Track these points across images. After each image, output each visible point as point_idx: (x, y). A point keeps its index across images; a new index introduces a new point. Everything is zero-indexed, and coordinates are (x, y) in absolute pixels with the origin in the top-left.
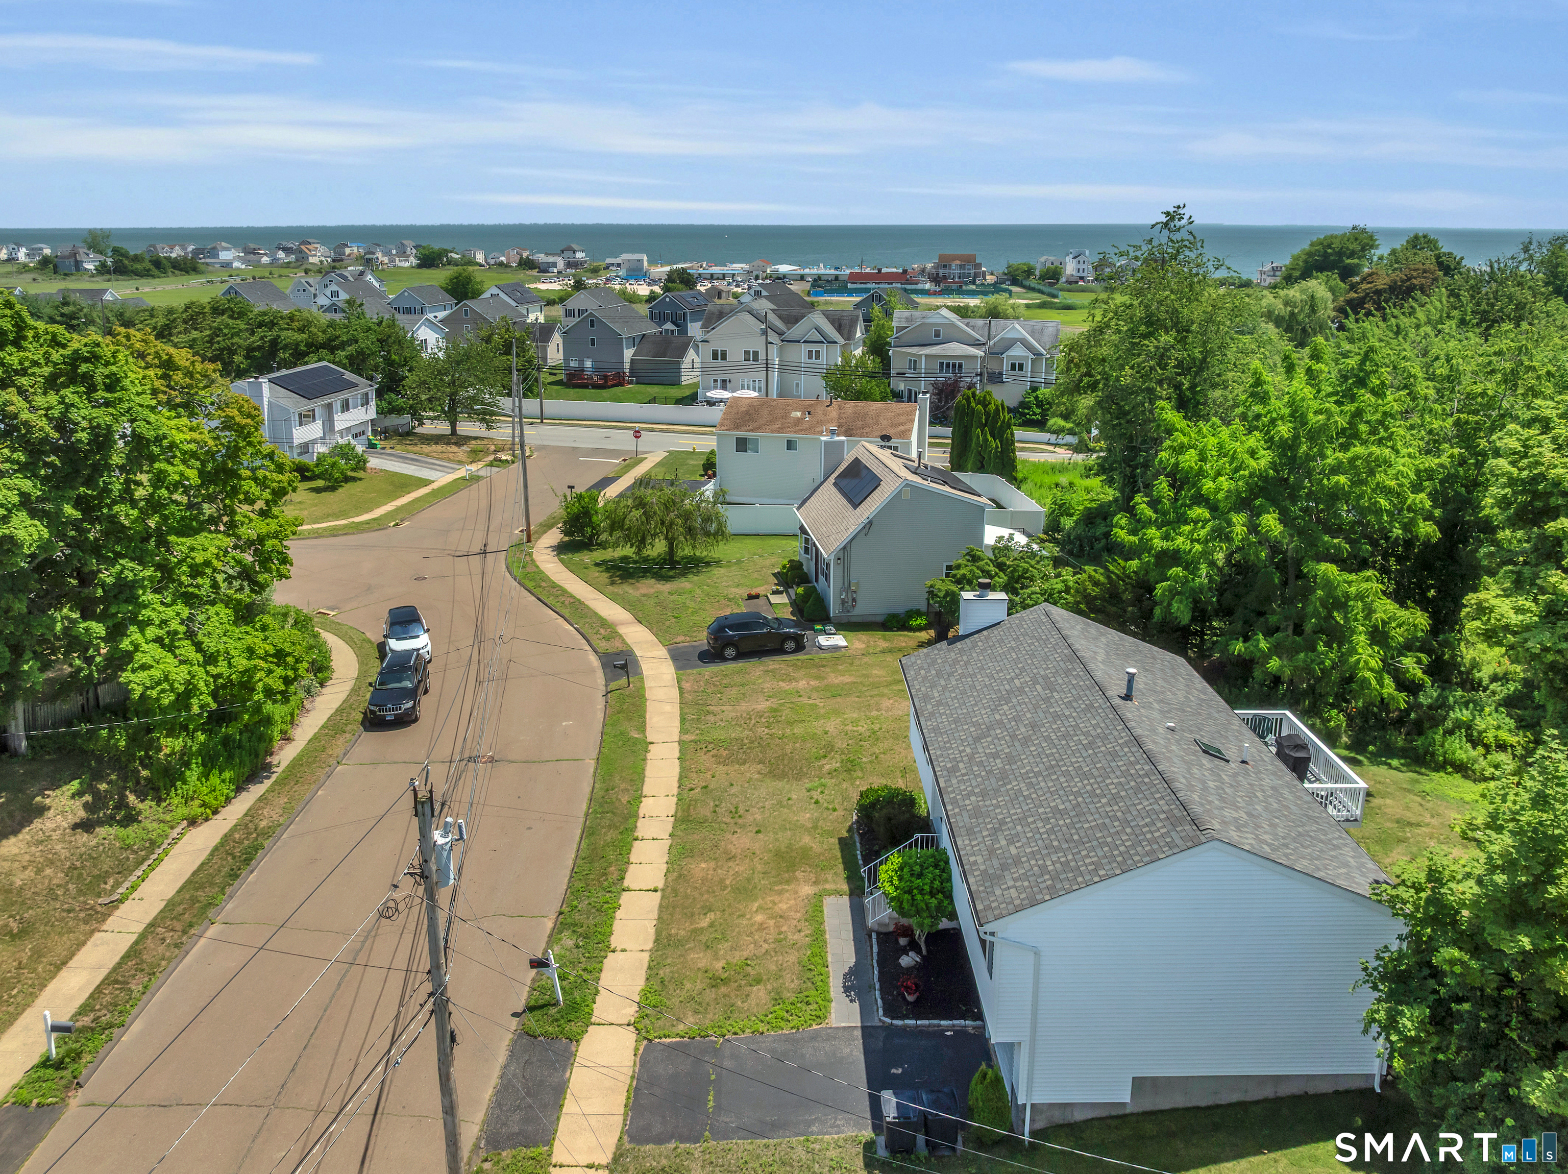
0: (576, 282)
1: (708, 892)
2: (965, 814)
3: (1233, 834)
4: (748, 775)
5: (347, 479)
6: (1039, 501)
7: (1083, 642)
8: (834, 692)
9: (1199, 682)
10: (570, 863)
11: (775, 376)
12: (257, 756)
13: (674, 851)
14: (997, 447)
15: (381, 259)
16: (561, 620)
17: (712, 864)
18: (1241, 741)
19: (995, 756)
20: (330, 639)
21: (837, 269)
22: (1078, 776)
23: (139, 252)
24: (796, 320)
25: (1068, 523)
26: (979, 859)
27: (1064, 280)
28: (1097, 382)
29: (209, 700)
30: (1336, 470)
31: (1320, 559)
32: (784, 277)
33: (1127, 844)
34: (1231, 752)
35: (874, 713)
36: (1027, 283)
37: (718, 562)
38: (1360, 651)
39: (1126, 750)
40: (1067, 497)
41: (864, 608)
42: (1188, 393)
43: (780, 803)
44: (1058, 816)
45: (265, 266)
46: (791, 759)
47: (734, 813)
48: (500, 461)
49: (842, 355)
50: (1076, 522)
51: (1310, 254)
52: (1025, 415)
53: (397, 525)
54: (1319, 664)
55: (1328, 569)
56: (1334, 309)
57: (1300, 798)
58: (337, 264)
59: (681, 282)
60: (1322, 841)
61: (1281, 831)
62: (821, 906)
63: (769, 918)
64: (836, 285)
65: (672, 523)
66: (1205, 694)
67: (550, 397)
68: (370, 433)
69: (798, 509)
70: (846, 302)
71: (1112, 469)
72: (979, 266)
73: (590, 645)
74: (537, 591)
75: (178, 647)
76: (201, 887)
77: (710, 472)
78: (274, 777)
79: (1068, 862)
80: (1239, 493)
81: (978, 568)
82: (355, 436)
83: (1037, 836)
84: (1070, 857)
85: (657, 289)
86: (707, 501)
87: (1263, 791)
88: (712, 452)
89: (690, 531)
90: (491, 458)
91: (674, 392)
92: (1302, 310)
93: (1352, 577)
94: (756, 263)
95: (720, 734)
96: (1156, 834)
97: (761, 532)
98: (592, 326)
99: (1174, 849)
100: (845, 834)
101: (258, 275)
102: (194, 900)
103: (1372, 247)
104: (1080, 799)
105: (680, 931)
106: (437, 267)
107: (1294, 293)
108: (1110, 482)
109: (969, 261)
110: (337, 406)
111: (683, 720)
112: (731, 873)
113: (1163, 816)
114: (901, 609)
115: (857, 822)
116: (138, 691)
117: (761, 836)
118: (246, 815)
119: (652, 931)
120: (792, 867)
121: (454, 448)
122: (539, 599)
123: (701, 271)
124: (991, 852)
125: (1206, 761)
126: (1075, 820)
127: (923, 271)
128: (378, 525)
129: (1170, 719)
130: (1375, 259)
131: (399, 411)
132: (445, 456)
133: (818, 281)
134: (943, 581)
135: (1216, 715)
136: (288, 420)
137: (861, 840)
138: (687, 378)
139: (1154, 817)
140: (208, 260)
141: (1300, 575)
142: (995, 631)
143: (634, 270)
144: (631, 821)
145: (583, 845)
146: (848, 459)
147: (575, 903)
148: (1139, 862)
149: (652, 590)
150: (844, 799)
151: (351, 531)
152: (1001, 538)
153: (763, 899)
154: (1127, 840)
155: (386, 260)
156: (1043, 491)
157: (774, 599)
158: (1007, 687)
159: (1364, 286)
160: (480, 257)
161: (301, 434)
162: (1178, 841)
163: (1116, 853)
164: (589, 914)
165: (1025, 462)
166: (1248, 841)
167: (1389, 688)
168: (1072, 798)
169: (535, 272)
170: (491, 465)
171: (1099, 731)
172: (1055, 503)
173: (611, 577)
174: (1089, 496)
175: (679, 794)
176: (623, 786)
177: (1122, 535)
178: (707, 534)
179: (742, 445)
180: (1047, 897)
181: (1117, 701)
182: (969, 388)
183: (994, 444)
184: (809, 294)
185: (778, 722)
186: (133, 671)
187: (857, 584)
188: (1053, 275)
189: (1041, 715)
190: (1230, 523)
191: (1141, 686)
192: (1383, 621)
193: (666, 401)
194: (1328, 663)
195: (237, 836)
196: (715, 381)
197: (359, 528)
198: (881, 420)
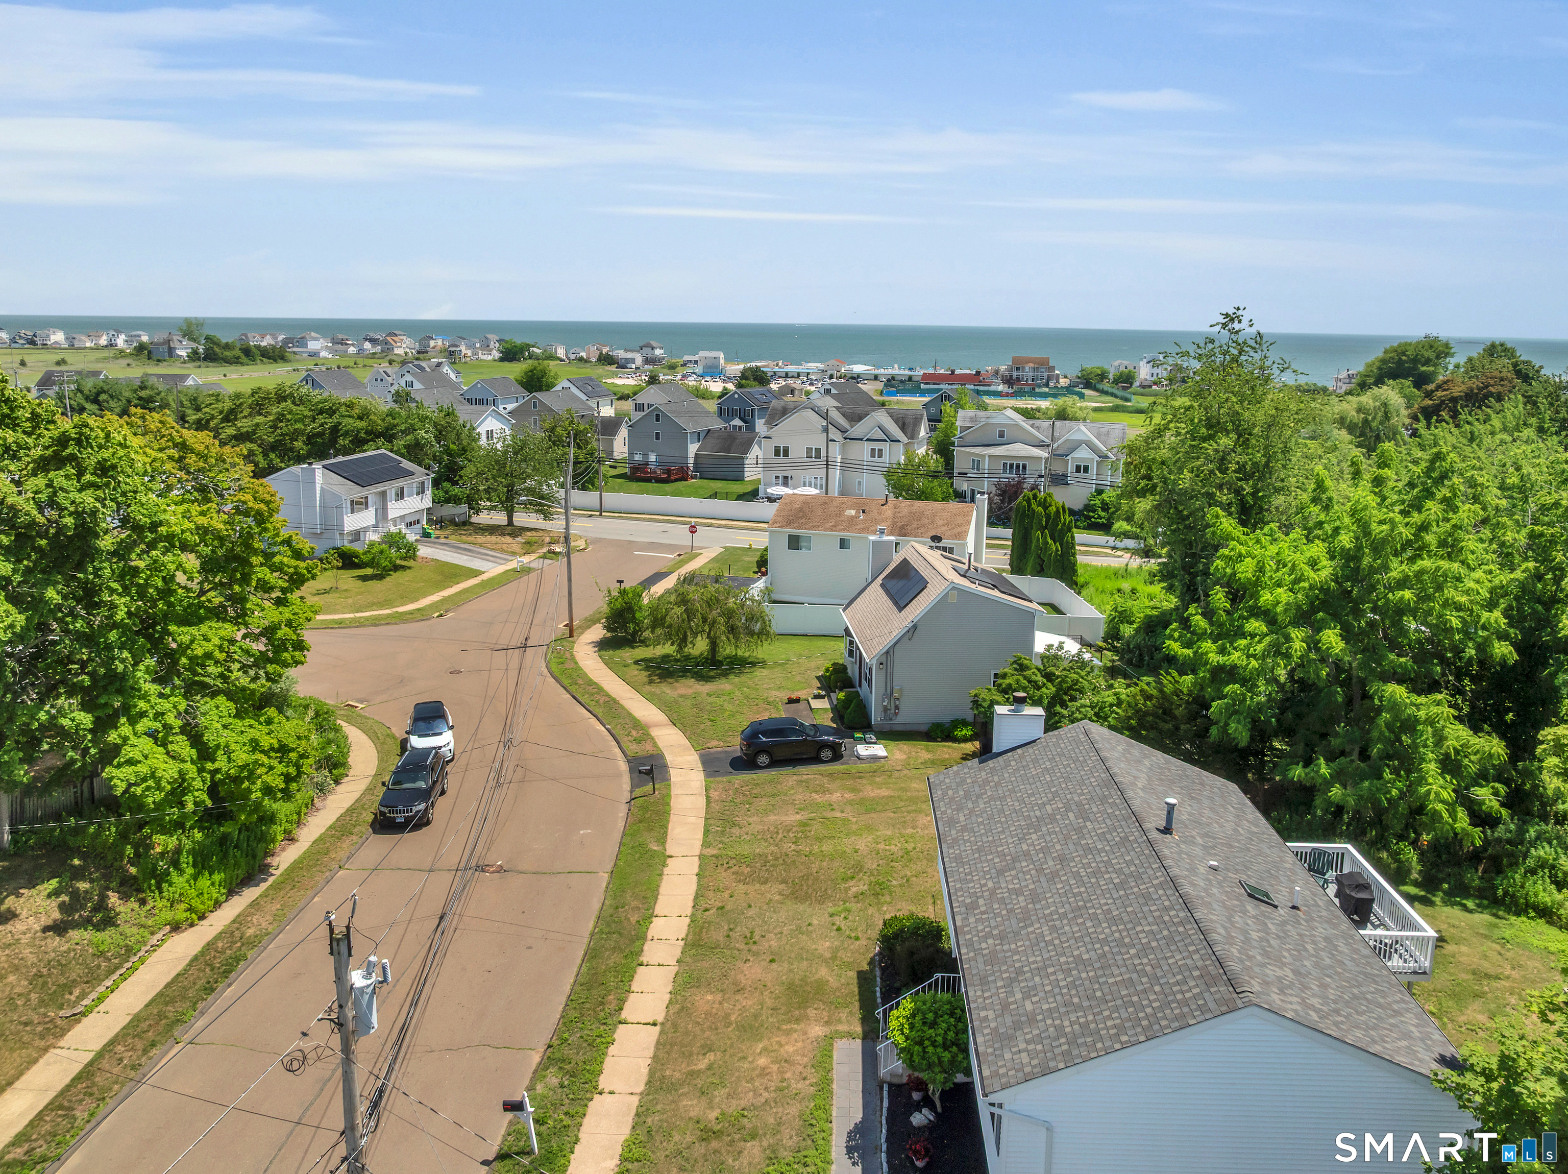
0: (651, 377)
1: (710, 1028)
2: (980, 960)
3: (1275, 997)
4: (769, 896)
5: (396, 568)
6: (1099, 608)
7: (1123, 765)
8: (868, 806)
9: (1252, 813)
10: (568, 988)
11: (835, 475)
12: (254, 857)
13: (679, 979)
14: (1057, 550)
15: (464, 351)
16: (593, 720)
17: (719, 997)
18: (1293, 882)
19: (1018, 892)
20: (353, 734)
21: (911, 369)
22: (1107, 920)
23: (230, 341)
24: (860, 418)
25: (1127, 631)
26: (991, 1014)
27: (1138, 384)
28: (1155, 486)
29: (205, 797)
30: (1403, 583)
31: (1386, 678)
32: (858, 376)
33: (1155, 1005)
34: (1280, 896)
35: (910, 831)
36: (1100, 386)
37: (763, 663)
38: (1430, 780)
39: (1161, 892)
40: (1129, 603)
41: (907, 716)
42: (1250, 499)
43: (799, 928)
44: (1081, 967)
45: (351, 356)
46: (817, 879)
47: (749, 939)
48: (554, 553)
49: (906, 453)
50: (1137, 630)
51: (1384, 361)
52: (1090, 518)
53: (441, 616)
54: (1385, 794)
55: (1396, 691)
56: (1409, 416)
57: (1356, 951)
58: (421, 356)
59: (755, 380)
60: (1380, 1006)
61: (1332, 993)
62: (831, 1051)
63: (772, 1062)
64: (909, 385)
65: (714, 622)
66: (1257, 826)
67: (613, 490)
68: (425, 522)
69: (844, 610)
70: (916, 402)
71: (1174, 576)
72: (1052, 369)
73: (620, 748)
74: (573, 689)
75: (172, 742)
76: (172, 1001)
77: (763, 569)
78: (271, 880)
79: (1087, 1022)
80: (1299, 607)
81: (1025, 678)
82: (409, 525)
83: (1057, 990)
84: (1090, 1018)
85: (731, 386)
86: (753, 600)
87: (1314, 943)
88: (766, 550)
89: (732, 629)
90: (545, 550)
91: (737, 488)
92: (1374, 418)
93: (1422, 699)
94: (832, 362)
95: (745, 850)
96: (1188, 995)
97: (810, 632)
98: (658, 420)
99: (1207, 1014)
100: (866, 967)
101: (342, 365)
102: (161, 1016)
103: (1447, 355)
104: (1106, 948)
105: (674, 1073)
106: (519, 360)
107: (1367, 399)
108: (1170, 589)
109: (1043, 363)
110: (392, 494)
111: (707, 832)
112: (738, 1007)
113: (1196, 973)
114: (945, 718)
115: (880, 953)
116: (121, 787)
117: (774, 966)
118: (234, 922)
119: (645, 1071)
120: (804, 1004)
121: (508, 539)
122: (574, 697)
123: (776, 369)
124: (1005, 1006)
125: (1251, 907)
126: (1100, 972)
127: (997, 372)
128: (422, 615)
129: (1214, 856)
130: (1451, 367)
131: (456, 500)
132: (499, 546)
133: (891, 381)
134: (989, 690)
135: (1268, 851)
136: (339, 507)
137: (882, 974)
138: (751, 473)
139: (1187, 974)
140: (295, 349)
141: (1366, 696)
142: (1030, 750)
143: (710, 367)
144: (638, 943)
145: (584, 969)
146: (897, 559)
147: (566, 1035)
148: (1167, 1027)
149: (690, 691)
150: (868, 926)
151: (393, 621)
152: (1050, 646)
153: (769, 1039)
154: (1155, 1000)
155: (469, 353)
156: (1106, 598)
157: (816, 704)
158: (1038, 813)
159: (1439, 393)
160: (561, 353)
161: (352, 522)
162: (1212, 1005)
163: (1141, 1015)
164: (580, 1047)
165: (1087, 566)
166: (1292, 1007)
167: (1463, 820)
168: (1097, 946)
169: (613, 368)
170: (544, 557)
171: (1133, 868)
172: (1115, 609)
173: (650, 676)
174: (1152, 604)
175: (693, 915)
176: (635, 903)
177: (1175, 647)
178: (751, 633)
179: (794, 543)
180: (1061, 1065)
181: (1155, 835)
182: (1032, 489)
183: (1054, 547)
184: (881, 393)
185: (806, 837)
186: (119, 766)
187: (901, 690)
188: (1126, 379)
189: (1071, 847)
190: (1288, 639)
191: (1184, 817)
192: (1454, 749)
193: (727, 496)
194: (1394, 792)
195: (220, 945)
196: (777, 477)
197: (403, 618)
198: (937, 520)
